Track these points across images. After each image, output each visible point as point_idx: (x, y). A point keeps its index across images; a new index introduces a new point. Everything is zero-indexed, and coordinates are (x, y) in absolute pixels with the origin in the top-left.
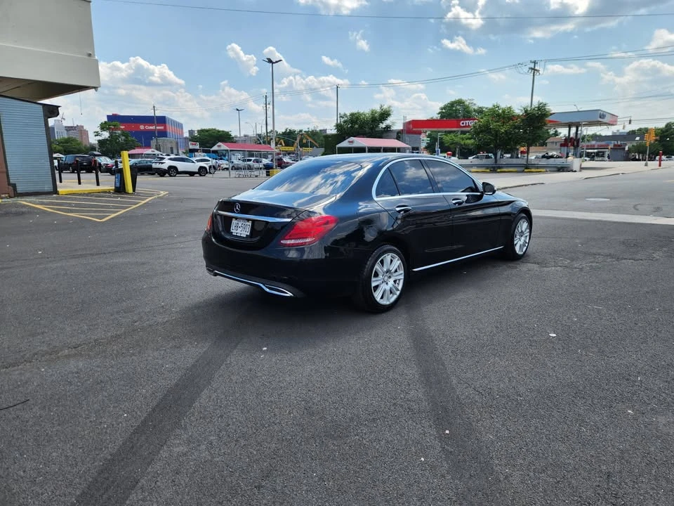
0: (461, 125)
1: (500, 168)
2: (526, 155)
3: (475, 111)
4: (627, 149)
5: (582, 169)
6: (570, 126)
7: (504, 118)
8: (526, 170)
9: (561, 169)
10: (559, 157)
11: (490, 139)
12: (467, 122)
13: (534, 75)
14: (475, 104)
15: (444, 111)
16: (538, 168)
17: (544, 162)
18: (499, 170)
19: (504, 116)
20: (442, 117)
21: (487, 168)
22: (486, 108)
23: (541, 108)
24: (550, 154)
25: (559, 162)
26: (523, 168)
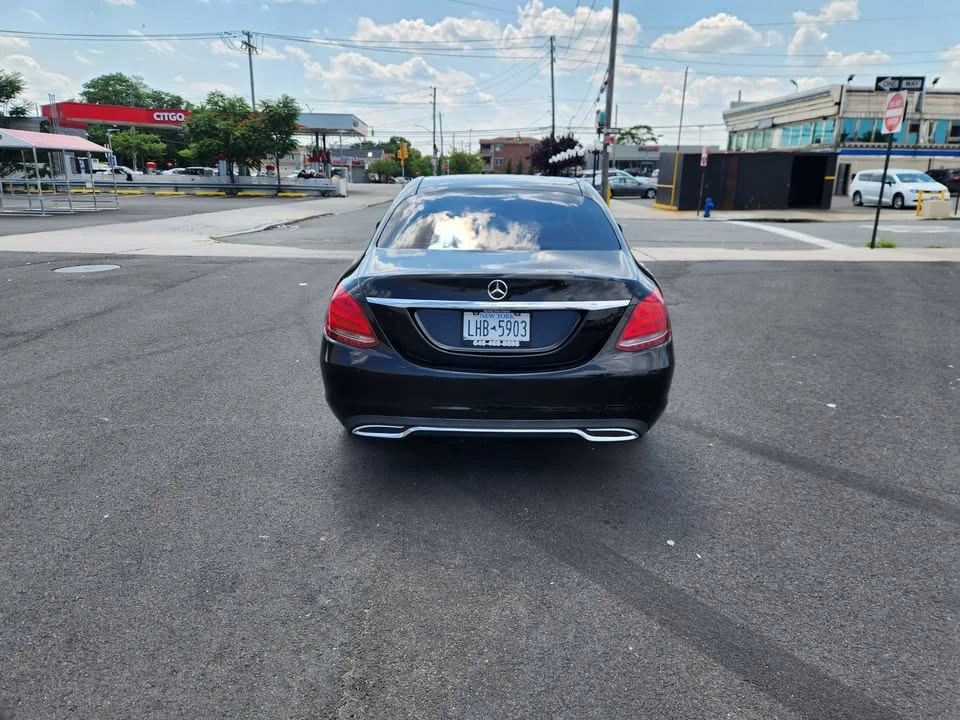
0: (155, 117)
1: (241, 190)
2: (276, 171)
3: (148, 96)
4: (367, 168)
5: (350, 193)
6: (316, 132)
7: (235, 114)
8: (280, 194)
9: (325, 194)
10: (319, 177)
11: (218, 144)
12: (166, 114)
13: (250, 54)
14: (145, 86)
15: (92, 90)
16: (294, 191)
17: (302, 182)
18: (240, 194)
19: (232, 111)
20: (89, 100)
21: (221, 190)
22: (167, 95)
23: (287, 103)
24: (308, 172)
25: (322, 183)
26: (275, 192)
